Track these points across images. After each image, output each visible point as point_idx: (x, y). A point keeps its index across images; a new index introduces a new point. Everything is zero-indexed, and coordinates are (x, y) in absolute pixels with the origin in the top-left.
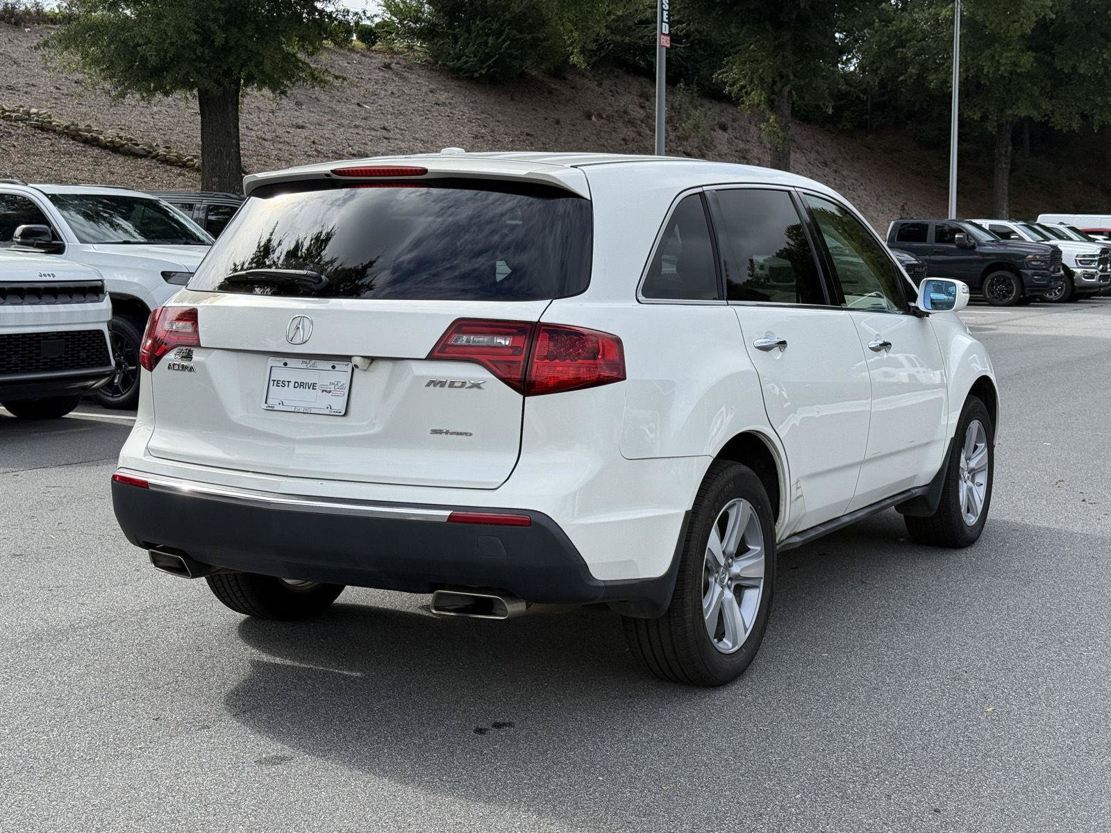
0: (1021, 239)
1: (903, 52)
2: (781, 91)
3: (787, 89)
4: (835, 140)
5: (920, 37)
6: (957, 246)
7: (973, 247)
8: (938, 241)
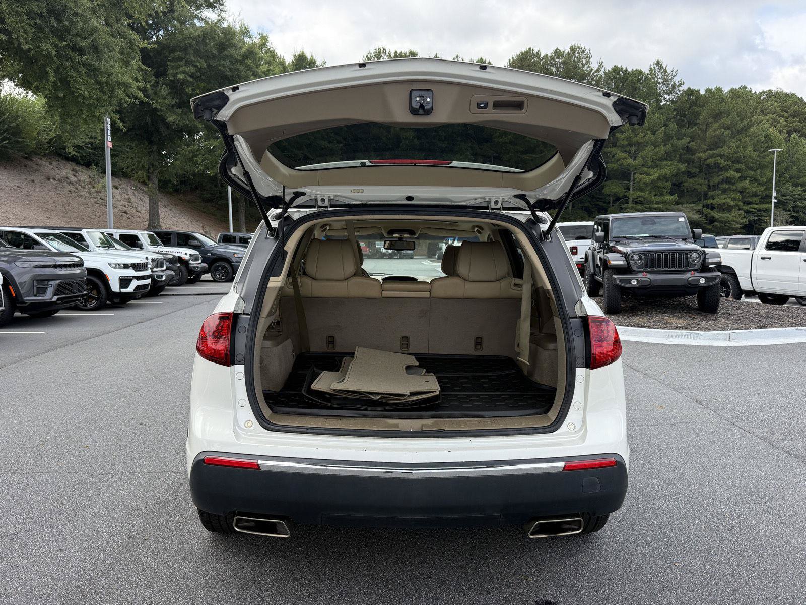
2: (152, 172)
3: (156, 172)
8: (240, 242)
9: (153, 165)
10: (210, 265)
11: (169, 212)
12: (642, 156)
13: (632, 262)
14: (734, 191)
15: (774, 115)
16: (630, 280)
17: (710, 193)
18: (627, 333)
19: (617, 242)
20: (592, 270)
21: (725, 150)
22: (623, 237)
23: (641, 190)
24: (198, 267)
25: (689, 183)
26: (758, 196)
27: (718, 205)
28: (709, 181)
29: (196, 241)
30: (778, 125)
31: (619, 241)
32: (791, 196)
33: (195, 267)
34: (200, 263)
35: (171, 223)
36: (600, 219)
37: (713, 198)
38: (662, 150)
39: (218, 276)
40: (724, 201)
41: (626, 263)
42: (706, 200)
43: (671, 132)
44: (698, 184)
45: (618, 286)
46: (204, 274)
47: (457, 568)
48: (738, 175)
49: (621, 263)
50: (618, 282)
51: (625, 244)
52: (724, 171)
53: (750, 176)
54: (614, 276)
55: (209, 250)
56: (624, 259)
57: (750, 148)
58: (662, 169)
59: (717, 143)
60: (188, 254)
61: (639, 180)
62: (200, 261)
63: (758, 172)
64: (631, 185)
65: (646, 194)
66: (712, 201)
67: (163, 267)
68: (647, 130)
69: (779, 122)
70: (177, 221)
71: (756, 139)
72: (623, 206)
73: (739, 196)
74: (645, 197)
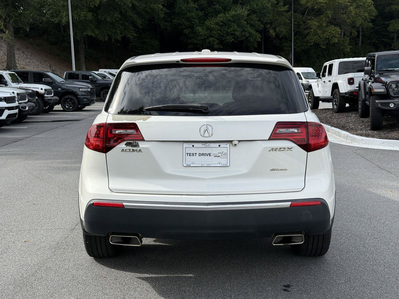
0: (109, 78)
1: (43, 9)
2: (9, 22)
3: (12, 21)
4: (18, 41)
5: (49, 4)
6: (90, 81)
7: (96, 81)
8: (83, 79)
9: (9, 16)
10: (60, 98)
11: (22, 54)
13: (390, 90)
16: (389, 103)
18: (384, 144)
19: (381, 75)
20: (363, 97)
22: (386, 70)
24: (51, 100)
29: (49, 79)
31: (383, 74)
33: (49, 100)
34: (52, 97)
35: (24, 63)
36: (370, 56)
39: (67, 106)
41: (386, 90)
45: (379, 108)
46: (55, 105)
47: (237, 270)
49: (382, 90)
50: (379, 105)
51: (387, 76)
54: (376, 101)
55: (60, 86)
56: (384, 87)
60: (43, 89)
62: (53, 95)
67: (26, 100)
70: (29, 62)
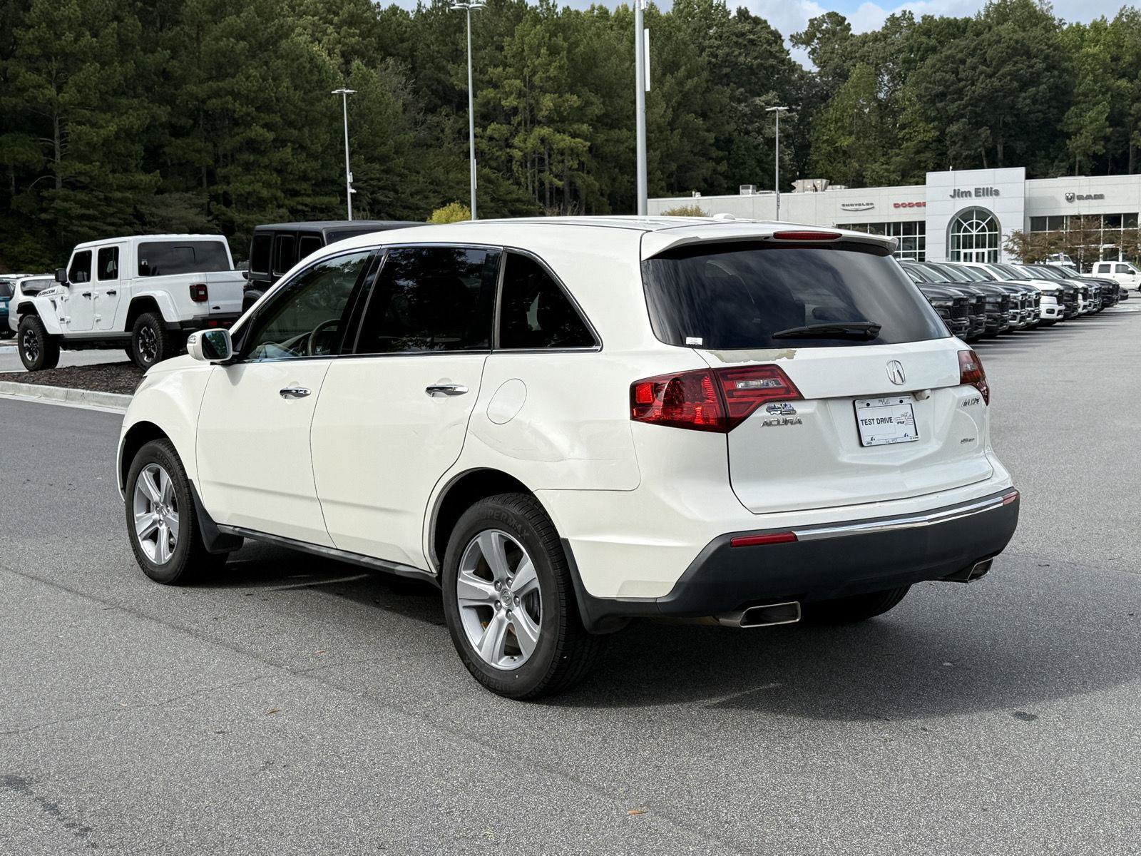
12: (75, 84)
14: (266, 167)
15: (316, 18)
17: (221, 171)
21: (238, 82)
23: (82, 158)
25: (175, 148)
26: (309, 179)
27: (238, 195)
28: (215, 146)
30: (325, 40)
32: (366, 182)
37: (226, 180)
38: (118, 72)
40: (248, 189)
42: (213, 185)
43: (130, 34)
44: (194, 151)
48: (270, 136)
52: (243, 127)
53: (292, 139)
57: (286, 82)
58: (122, 114)
59: (223, 67)
61: (75, 137)
63: (306, 130)
64: (57, 147)
65: (94, 168)
66: (225, 187)
68: (79, 25)
69: (325, 33)
71: (295, 65)
72: (45, 194)
73: (275, 178)
74: (93, 174)
